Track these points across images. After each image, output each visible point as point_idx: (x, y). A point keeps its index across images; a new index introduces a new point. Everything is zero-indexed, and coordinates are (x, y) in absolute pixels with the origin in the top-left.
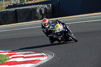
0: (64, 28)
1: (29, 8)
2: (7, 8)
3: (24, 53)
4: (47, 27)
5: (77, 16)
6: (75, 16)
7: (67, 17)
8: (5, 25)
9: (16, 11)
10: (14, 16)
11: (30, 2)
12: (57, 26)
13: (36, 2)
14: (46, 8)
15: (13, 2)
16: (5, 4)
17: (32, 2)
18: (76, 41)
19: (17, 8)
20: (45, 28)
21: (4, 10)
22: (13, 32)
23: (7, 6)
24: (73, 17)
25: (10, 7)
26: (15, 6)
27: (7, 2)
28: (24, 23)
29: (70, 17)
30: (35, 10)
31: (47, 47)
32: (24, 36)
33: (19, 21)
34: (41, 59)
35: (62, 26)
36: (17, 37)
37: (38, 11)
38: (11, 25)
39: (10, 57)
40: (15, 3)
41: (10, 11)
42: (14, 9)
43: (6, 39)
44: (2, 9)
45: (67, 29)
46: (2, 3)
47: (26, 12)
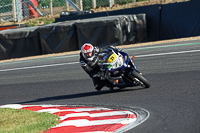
0: (125, 61)
1: (101, 22)
2: (57, 20)
4: (92, 59)
7: (176, 40)
9: (75, 26)
10: (71, 36)
11: (104, 10)
13: (115, 9)
14: (134, 21)
15: (69, 9)
16: (53, 12)
17: (108, 9)
18: (147, 86)
19: (78, 21)
20: (86, 61)
21: (51, 24)
22: (69, 68)
23: (58, 15)
24: (187, 39)
25: (63, 18)
26: (73, 16)
27: (57, 9)
30: (113, 24)
33: (80, 46)
37: (119, 26)
38: (65, 54)
40: (74, 10)
41: (64, 27)
42: (70, 23)
43: (55, 82)
44: (47, 22)
45: (130, 63)
46: (47, 10)
47: (95, 29)
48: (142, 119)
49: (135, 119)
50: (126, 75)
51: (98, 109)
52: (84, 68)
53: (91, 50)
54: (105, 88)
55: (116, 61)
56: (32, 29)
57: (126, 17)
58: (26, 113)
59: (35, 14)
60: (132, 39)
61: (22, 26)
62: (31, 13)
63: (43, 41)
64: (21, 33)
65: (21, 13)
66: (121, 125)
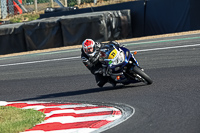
0: (127, 57)
1: (86, 18)
2: (42, 16)
4: (93, 55)
5: (180, 34)
6: (176, 34)
7: (160, 36)
8: (39, 51)
9: (59, 22)
11: (89, 6)
13: (99, 4)
14: (119, 17)
15: (54, 5)
16: (38, 9)
17: (93, 5)
18: (149, 83)
19: (63, 17)
21: (35, 21)
22: (54, 64)
23: (43, 12)
24: (172, 35)
25: (47, 14)
26: (57, 12)
27: (41, 5)
30: (97, 20)
32: (76, 73)
33: (65, 42)
34: (109, 118)
35: (122, 54)
36: (62, 75)
37: (103, 22)
38: (49, 50)
39: (48, 115)
40: (59, 6)
41: (49, 23)
42: (55, 19)
44: (32, 18)
45: (132, 59)
46: (32, 6)
47: (80, 25)
49: (120, 116)
50: (127, 71)
52: (85, 64)
53: (92, 46)
54: (108, 85)
55: (117, 57)
56: (17, 25)
57: (111, 13)
58: (11, 110)
59: (20, 11)
60: (117, 36)
61: (7, 23)
62: (16, 9)
63: (28, 38)
64: (6, 30)
65: (6, 9)
66: (106, 122)
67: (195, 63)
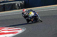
0: (34, 14)
3: (8, 28)
6: (37, 8)
10: (3, 7)
12: (30, 13)
14: (21, 3)
18: (41, 21)
22: (3, 16)
26: (3, 2)
28: (9, 11)
29: (35, 8)
31: (25, 25)
33: (6, 10)
37: (16, 5)
41: (1, 5)
47: (10, 5)
48: (23, 30)
50: (35, 18)
51: (11, 28)
52: (23, 16)
66: (17, 32)
67: (43, 16)
